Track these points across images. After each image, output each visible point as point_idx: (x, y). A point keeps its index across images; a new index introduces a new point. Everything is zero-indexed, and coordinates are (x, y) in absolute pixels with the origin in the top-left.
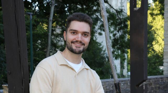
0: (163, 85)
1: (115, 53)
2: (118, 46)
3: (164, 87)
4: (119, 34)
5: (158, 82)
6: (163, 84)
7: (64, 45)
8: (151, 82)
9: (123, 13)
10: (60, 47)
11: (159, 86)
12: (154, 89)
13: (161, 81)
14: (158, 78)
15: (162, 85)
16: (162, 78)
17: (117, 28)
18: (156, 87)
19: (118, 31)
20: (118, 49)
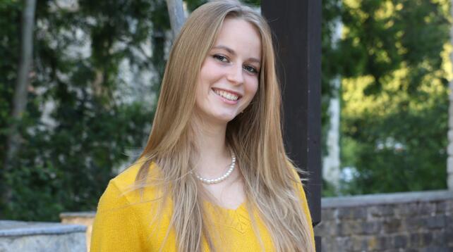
0: (443, 230)
3: (447, 238)
5: (423, 217)
6: (441, 224)
7: (88, 60)
8: (397, 216)
10: (73, 65)
11: (427, 231)
12: (409, 245)
13: (433, 214)
14: (424, 203)
15: (440, 228)
16: (437, 202)
18: (418, 234)
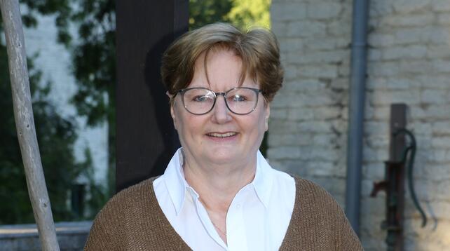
1: (89, 100)
2: (99, 75)
4: (104, 27)
17: (96, 5)
20: (99, 85)
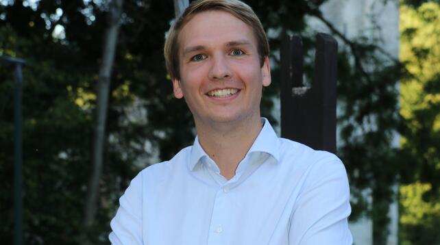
4: (363, 129)
9: (377, 53)
17: (356, 108)
19: (360, 120)
